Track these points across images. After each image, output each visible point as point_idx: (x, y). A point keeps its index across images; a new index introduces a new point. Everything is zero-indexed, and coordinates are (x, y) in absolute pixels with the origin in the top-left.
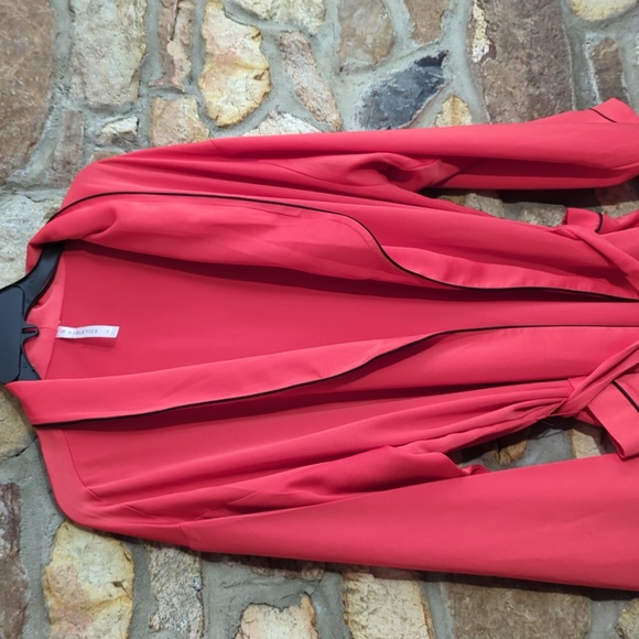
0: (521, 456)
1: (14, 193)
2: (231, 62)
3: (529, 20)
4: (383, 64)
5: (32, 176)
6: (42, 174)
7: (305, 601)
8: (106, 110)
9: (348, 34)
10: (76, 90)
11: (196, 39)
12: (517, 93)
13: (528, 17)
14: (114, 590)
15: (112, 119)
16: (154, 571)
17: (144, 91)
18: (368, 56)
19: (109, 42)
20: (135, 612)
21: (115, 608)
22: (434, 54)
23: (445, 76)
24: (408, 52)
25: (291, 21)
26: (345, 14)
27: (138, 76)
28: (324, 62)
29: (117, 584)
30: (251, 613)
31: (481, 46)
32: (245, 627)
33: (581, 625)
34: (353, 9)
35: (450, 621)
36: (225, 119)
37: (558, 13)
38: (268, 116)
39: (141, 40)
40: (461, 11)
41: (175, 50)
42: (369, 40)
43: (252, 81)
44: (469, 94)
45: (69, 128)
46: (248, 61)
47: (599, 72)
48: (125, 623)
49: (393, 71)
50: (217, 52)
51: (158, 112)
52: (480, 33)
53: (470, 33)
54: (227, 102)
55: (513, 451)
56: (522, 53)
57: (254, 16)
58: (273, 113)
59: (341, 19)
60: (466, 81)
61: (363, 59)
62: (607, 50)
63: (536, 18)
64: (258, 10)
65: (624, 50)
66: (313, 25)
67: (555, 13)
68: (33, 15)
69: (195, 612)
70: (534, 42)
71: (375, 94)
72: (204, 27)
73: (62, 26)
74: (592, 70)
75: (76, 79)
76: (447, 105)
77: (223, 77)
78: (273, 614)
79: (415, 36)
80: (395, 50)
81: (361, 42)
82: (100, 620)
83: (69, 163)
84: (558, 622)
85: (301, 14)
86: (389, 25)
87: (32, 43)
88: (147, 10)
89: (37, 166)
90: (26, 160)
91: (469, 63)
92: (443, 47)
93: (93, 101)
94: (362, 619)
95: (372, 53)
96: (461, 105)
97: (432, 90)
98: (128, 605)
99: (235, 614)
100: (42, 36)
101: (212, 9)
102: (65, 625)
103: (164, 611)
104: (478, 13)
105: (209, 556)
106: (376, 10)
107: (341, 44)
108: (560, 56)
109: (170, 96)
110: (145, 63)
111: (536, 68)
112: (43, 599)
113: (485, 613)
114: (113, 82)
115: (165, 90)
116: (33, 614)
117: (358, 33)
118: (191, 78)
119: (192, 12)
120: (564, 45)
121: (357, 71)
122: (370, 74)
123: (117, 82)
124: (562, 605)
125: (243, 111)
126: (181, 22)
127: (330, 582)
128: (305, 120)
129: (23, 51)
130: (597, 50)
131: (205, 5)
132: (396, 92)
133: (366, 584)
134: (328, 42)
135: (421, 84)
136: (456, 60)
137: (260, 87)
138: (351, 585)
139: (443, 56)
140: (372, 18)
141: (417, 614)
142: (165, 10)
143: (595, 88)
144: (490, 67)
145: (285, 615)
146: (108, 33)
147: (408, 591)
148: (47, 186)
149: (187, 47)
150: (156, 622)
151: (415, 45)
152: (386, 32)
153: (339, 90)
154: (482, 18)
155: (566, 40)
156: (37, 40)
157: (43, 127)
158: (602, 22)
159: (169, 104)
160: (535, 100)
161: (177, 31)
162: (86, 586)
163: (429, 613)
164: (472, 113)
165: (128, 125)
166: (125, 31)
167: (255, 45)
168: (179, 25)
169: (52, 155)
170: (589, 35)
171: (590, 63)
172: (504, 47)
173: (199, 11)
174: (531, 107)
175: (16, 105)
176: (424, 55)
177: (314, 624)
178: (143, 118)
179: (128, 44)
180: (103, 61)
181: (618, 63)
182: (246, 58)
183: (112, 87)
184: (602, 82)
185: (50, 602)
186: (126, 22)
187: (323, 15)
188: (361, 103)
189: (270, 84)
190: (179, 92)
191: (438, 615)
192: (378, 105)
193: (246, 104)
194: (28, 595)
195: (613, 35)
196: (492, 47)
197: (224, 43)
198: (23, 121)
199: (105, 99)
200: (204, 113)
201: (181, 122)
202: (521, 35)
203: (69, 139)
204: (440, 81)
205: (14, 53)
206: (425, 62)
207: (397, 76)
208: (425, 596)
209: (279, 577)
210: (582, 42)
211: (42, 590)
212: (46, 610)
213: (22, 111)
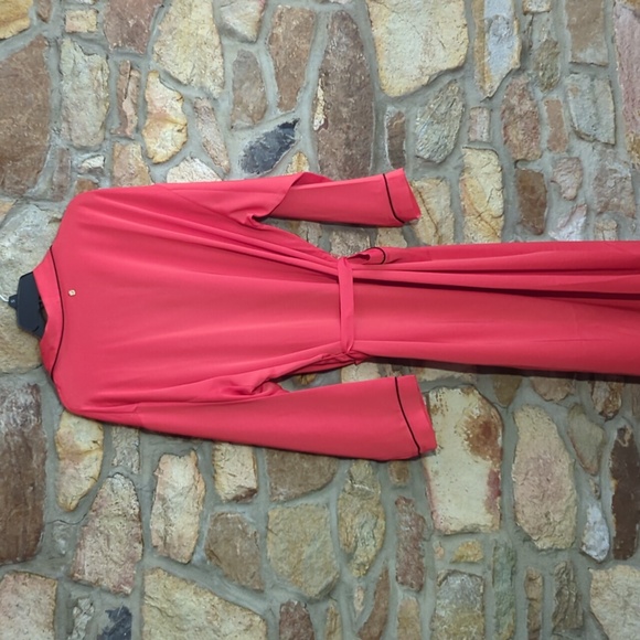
0: (313, 381)
1: (28, 203)
2: (163, 118)
3: (351, 99)
4: (258, 125)
5: (39, 193)
6: (45, 192)
7: (193, 453)
8: (84, 149)
9: (237, 102)
10: (64, 132)
11: (141, 99)
12: (338, 153)
13: (351, 96)
14: (93, 445)
15: (87, 155)
16: (115, 436)
17: (108, 136)
18: (249, 119)
19: (86, 99)
20: (104, 456)
21: (94, 455)
22: (291, 121)
23: (296, 138)
24: (274, 117)
25: (202, 88)
26: (237, 86)
27: (104, 126)
28: (221, 120)
29: (94, 442)
30: (165, 458)
31: (319, 119)
32: (161, 465)
33: (331, 471)
34: (242, 82)
35: (266, 466)
36: (158, 158)
37: (371, 94)
38: (184, 159)
39: (106, 100)
40: (310, 87)
41: (127, 106)
42: (251, 107)
43: (176, 134)
44: (309, 151)
45: (61, 161)
46: (174, 118)
47: (390, 138)
48: (99, 462)
49: (265, 131)
50: (155, 112)
51: (117, 153)
52: (320, 109)
53: (314, 107)
54: (159, 147)
55: (309, 378)
56: (344, 126)
57: (179, 82)
58: (188, 158)
59: (234, 89)
60: (308, 140)
61: (245, 121)
62: (399, 122)
63: (356, 98)
64: (182, 78)
65: (408, 121)
66: (216, 91)
67: (369, 94)
68: (36, 76)
69: (135, 457)
70: (353, 117)
71: (251, 148)
72: (147, 92)
73: (54, 83)
74: (386, 136)
75: (64, 125)
76: (295, 158)
77: (157, 129)
78: (176, 459)
79: (280, 105)
80: (267, 114)
81: (246, 108)
82: (86, 460)
83: (62, 186)
84: (320, 468)
85: (209, 83)
86: (264, 97)
87: (36, 98)
88: (109, 75)
89: (42, 186)
90: (35, 182)
91: (311, 129)
92: (296, 115)
93: (76, 143)
94: (221, 464)
95: (251, 117)
96: (304, 158)
97: (287, 147)
98: (101, 453)
99: (156, 459)
100: (42, 93)
101: (153, 78)
102: (67, 461)
103: (119, 456)
104: (320, 93)
105: (143, 429)
106: (257, 84)
107: (233, 109)
108: (368, 126)
109: (124, 142)
110: (108, 116)
111: (351, 136)
112: (55, 448)
113: (284, 463)
114: (89, 130)
115: (121, 138)
116: (50, 455)
117: (244, 101)
118: (138, 129)
119: (139, 80)
120: (371, 118)
121: (242, 129)
122: (250, 132)
123: (91, 130)
124: (323, 462)
125: (170, 153)
126: (132, 86)
127: (206, 445)
128: (207, 164)
129: (31, 104)
130: (392, 122)
131: (148, 74)
132: (264, 147)
133: (224, 447)
134: (225, 105)
135: (281, 143)
136: (304, 125)
137: (181, 138)
138: (217, 447)
139: (295, 122)
140: (254, 91)
141: (250, 463)
142: (122, 77)
143: (387, 149)
144: (323, 134)
145: (182, 460)
146: (85, 93)
147: (246, 452)
148: (48, 200)
149: (136, 106)
150: (115, 462)
151: (279, 112)
152: (262, 103)
153: (230, 141)
154: (322, 98)
155: (374, 115)
156: (39, 95)
157: (45, 159)
158: (399, 98)
159: (123, 147)
160: (348, 158)
161: (129, 93)
162: (78, 442)
163: (255, 461)
164: (309, 164)
165: (97, 162)
166: (96, 92)
167: (178, 105)
168: (130, 88)
169: (51, 179)
170: (390, 108)
171: (386, 130)
172: (333, 121)
173: (143, 80)
174: (345, 163)
175: (28, 144)
176: (284, 120)
177: (196, 465)
178: (107, 156)
179: (98, 101)
180: (82, 113)
181: (403, 132)
182: (172, 115)
183: (88, 134)
184: (391, 145)
185: (59, 450)
186: (96, 84)
187: (223, 85)
188: (243, 153)
189: (187, 136)
190: (129, 139)
191: (260, 462)
192: (253, 156)
193: (172, 149)
194: (47, 445)
195: (403, 110)
196: (326, 121)
197: (159, 104)
198: (33, 155)
199: (84, 142)
200: (146, 155)
201: (131, 161)
202: (345, 112)
203: (62, 169)
204: (293, 142)
205: (25, 106)
206: (285, 126)
207: (266, 135)
208: (254, 454)
209: (179, 441)
210: (384, 113)
211: (55, 443)
212: (57, 454)
213: (32, 149)
